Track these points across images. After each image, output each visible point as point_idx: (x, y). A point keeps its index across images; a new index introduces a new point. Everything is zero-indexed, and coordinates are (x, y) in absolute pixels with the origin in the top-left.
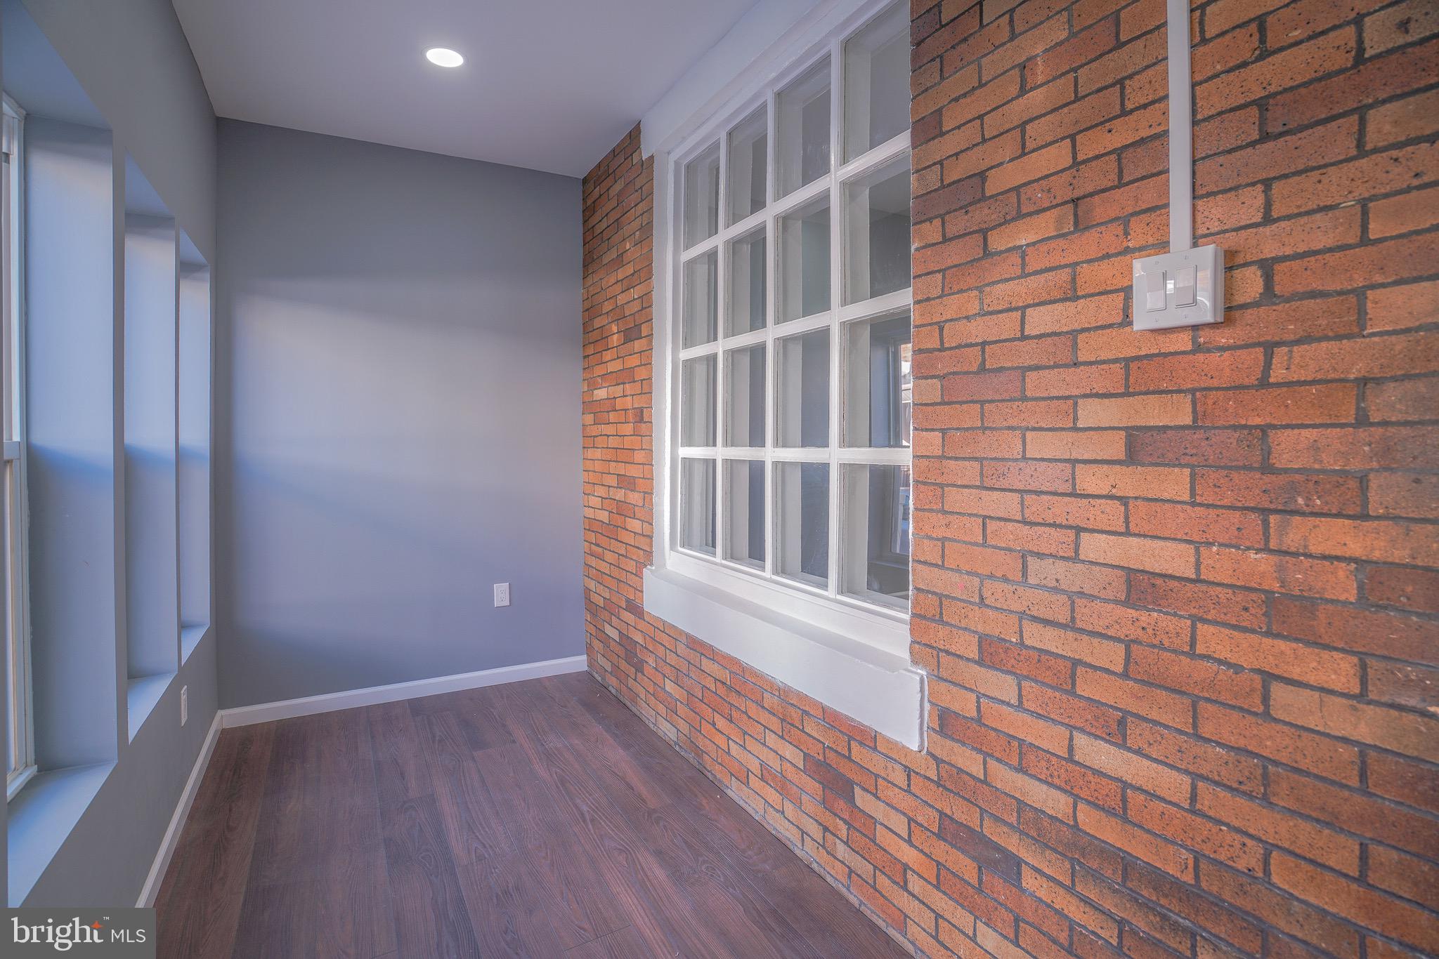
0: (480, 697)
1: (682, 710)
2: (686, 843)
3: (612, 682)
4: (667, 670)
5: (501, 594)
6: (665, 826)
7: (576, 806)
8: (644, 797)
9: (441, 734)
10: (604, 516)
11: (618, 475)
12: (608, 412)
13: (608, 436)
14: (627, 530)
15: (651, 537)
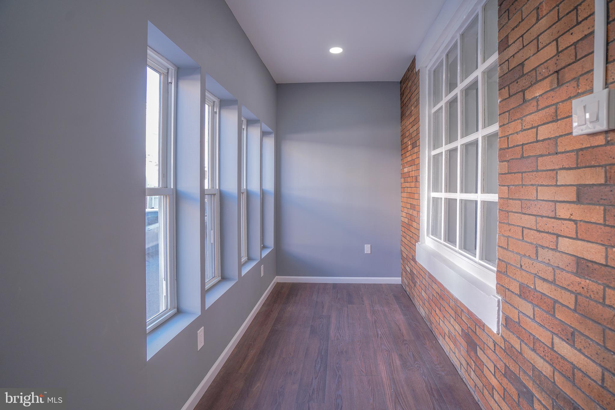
0: (357, 287)
1: (426, 303)
2: (413, 355)
3: (408, 289)
4: (423, 286)
5: (367, 249)
6: (407, 347)
7: (377, 332)
8: (404, 334)
9: (339, 296)
10: (406, 220)
11: (411, 204)
12: (408, 177)
13: (408, 187)
14: (413, 227)
15: (419, 230)
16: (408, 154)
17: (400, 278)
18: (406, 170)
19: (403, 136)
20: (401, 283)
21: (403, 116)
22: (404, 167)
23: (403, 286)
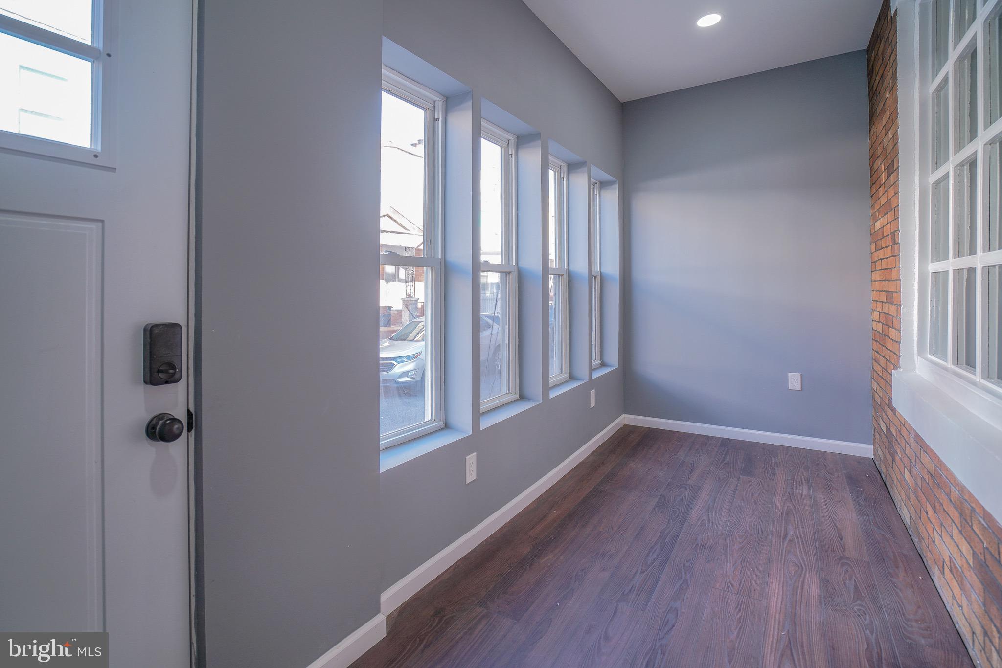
0: (770, 450)
1: (912, 495)
2: (856, 587)
3: (883, 469)
4: (906, 460)
5: (794, 381)
6: (847, 570)
7: (786, 530)
8: (846, 547)
9: (729, 460)
10: (879, 327)
11: (886, 292)
12: (881, 239)
13: (881, 259)
14: (890, 338)
15: (899, 343)
16: (881, 191)
17: (871, 447)
18: (878, 225)
19: (873, 158)
20: (872, 457)
21: (872, 116)
22: (875, 221)
23: (877, 463)
